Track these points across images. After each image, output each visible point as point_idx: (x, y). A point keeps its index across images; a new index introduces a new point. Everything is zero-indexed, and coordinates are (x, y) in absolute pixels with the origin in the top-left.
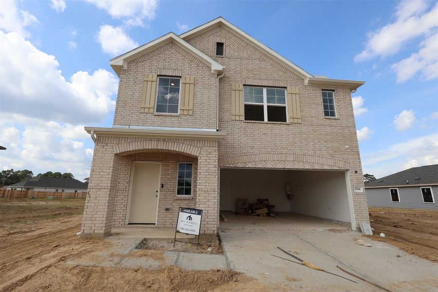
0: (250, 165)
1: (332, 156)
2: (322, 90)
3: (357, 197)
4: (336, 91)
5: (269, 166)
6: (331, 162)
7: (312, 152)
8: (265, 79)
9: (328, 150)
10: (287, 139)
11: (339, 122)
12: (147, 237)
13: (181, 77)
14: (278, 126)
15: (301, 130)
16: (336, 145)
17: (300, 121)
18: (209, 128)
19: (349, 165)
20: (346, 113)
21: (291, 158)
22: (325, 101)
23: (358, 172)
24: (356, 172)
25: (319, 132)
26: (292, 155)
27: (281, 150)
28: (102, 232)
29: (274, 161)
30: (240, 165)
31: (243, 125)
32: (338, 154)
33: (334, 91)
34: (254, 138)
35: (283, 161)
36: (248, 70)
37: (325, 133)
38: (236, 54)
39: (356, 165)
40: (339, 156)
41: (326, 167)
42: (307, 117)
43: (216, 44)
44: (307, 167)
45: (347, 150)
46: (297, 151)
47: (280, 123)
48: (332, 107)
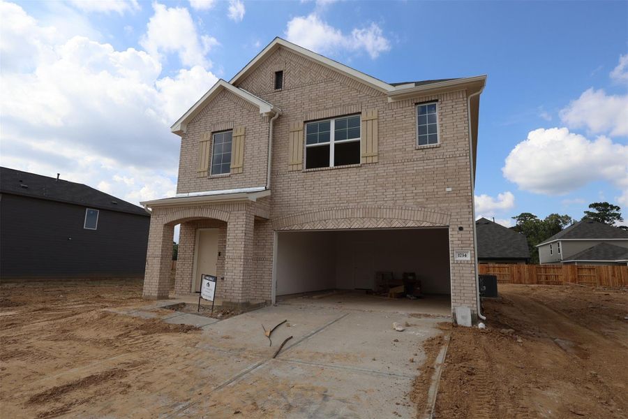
0: (307, 227)
1: (422, 206)
2: (416, 104)
3: (459, 268)
4: (440, 100)
5: (331, 226)
6: (419, 216)
7: (390, 204)
8: (331, 108)
9: (415, 197)
10: (356, 188)
11: (440, 151)
12: (186, 302)
13: (232, 129)
14: (345, 171)
15: (377, 172)
16: (430, 188)
17: (375, 160)
18: (258, 186)
19: (449, 217)
20: (454, 134)
21: (359, 214)
22: (421, 120)
23: (464, 229)
24: (461, 229)
25: (404, 172)
26: (361, 210)
27: (347, 204)
28: (156, 295)
29: (337, 220)
30: (296, 227)
31: (302, 176)
32: (433, 202)
33: (437, 101)
34: (314, 191)
35: (349, 219)
36: (311, 100)
37: (414, 171)
38: (297, 82)
39: (461, 218)
40: (433, 205)
41: (411, 224)
42: (387, 152)
43: (274, 75)
44: (382, 225)
45: (450, 195)
46: (370, 203)
47: (347, 166)
48: (433, 129)
